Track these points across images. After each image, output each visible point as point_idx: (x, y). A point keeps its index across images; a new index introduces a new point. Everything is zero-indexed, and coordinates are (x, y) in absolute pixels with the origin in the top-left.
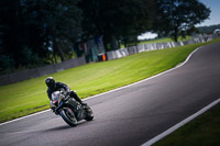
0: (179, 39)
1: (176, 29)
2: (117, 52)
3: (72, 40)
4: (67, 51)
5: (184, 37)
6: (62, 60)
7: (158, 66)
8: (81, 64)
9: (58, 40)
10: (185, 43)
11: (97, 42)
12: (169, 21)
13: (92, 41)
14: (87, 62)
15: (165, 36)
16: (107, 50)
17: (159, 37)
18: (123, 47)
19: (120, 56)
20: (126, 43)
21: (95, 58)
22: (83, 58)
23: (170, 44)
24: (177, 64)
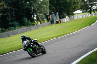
0: (92, 13)
1: (90, 8)
2: (65, 19)
3: (45, 14)
4: (43, 19)
5: (94, 12)
6: (41, 23)
7: (83, 25)
8: (49, 25)
9: (38, 14)
10: (95, 15)
11: (56, 15)
12: (88, 5)
13: (54, 14)
15: (86, 11)
16: (60, 18)
17: (83, 12)
18: (67, 17)
19: (66, 21)
20: (69, 15)
21: (55, 22)
22: (50, 22)
23: (88, 15)
24: (92, 24)
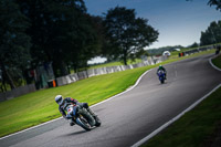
0: (129, 62)
1: (125, 52)
2: (67, 77)
3: (21, 67)
4: (16, 79)
5: (133, 60)
6: (12, 87)
7: (107, 90)
8: (30, 91)
9: (6, 67)
10: (135, 66)
11: (46, 68)
12: (119, 44)
13: (42, 68)
14: (38, 89)
15: (115, 59)
16: (57, 76)
17: (109, 61)
18: (72, 73)
19: (70, 81)
20: (76, 67)
21: (45, 84)
22: (33, 85)
23: (120, 67)
24: (127, 87)
